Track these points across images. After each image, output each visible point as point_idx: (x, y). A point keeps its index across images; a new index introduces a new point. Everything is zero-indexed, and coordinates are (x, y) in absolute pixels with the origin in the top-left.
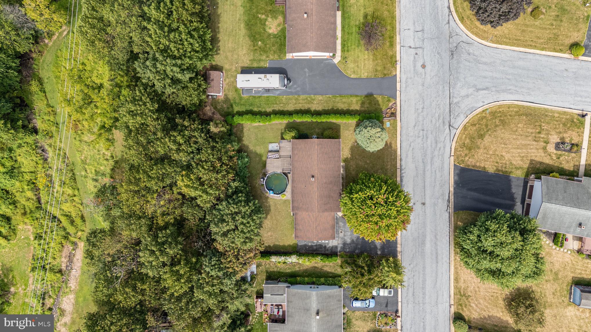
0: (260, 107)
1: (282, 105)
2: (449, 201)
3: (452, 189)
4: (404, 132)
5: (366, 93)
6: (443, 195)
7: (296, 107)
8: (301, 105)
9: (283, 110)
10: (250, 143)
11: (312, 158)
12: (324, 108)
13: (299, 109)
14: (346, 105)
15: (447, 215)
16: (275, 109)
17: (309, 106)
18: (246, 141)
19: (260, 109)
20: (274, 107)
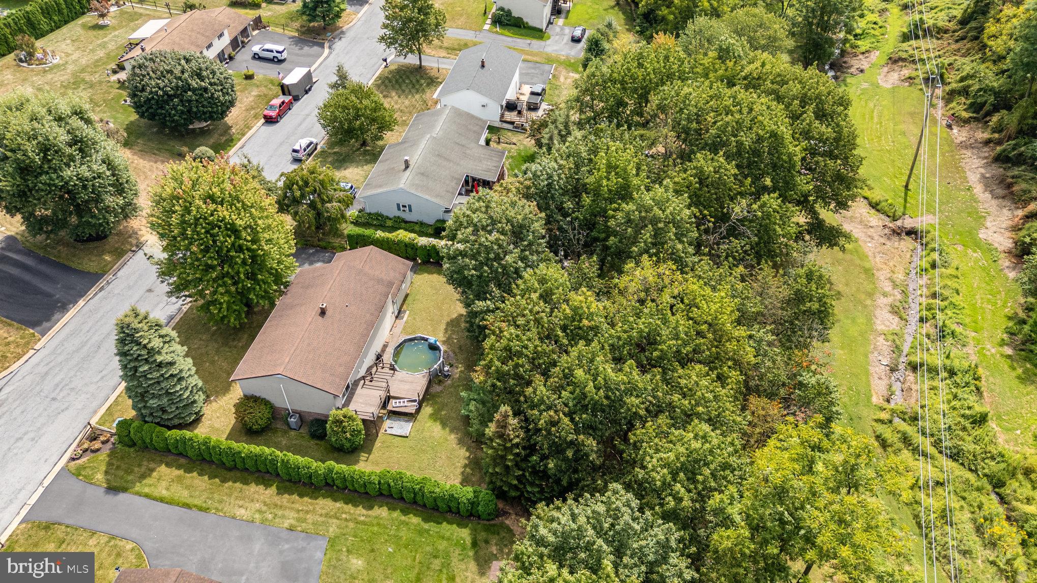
0: (403, 522)
1: (344, 516)
2: (102, 289)
3: (81, 303)
4: (95, 404)
5: (122, 497)
6: (105, 298)
7: (311, 504)
8: (297, 506)
9: (347, 503)
10: (453, 449)
11: (309, 345)
12: (245, 487)
13: (306, 499)
14: (188, 482)
15: (120, 274)
16: (364, 512)
17: (277, 499)
18: (462, 455)
19: (403, 518)
20: (367, 516)
